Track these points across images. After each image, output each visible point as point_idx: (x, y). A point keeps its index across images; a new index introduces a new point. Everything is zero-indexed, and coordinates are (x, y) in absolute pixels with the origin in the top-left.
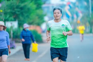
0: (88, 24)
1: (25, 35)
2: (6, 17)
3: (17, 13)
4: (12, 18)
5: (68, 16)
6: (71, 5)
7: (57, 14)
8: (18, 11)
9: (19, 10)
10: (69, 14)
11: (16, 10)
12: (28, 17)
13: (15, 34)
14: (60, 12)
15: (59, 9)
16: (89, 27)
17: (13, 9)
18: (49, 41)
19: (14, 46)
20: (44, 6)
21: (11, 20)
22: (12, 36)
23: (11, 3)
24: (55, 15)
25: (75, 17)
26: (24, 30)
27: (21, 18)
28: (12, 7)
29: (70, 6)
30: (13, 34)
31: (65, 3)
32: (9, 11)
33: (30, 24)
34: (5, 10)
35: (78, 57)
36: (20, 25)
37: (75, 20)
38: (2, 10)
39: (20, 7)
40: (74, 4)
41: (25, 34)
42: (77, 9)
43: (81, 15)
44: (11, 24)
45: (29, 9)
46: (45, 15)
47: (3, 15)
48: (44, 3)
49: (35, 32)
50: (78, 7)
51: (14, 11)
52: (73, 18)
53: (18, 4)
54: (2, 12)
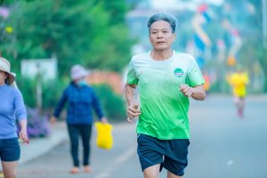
0: (257, 68)
1: (75, 100)
2: (23, 46)
3: (55, 35)
4: (40, 50)
5: (200, 45)
6: (211, 13)
7: (160, 34)
8: (58, 31)
9: (59, 26)
10: (204, 38)
11: (51, 26)
12: (85, 46)
13: (49, 96)
14: (170, 29)
15: (166, 20)
16: (260, 76)
17: (44, 25)
18: (134, 116)
19: (46, 131)
20: (131, 15)
21: (38, 57)
22: (39, 101)
23: (39, 8)
24: (154, 36)
25: (221, 46)
26: (73, 83)
27: (66, 49)
28: (39, 19)
29: (206, 15)
30: (43, 95)
31: (192, 7)
32: (31, 29)
33: (91, 66)
34: (19, 27)
35: (230, 163)
36: (63, 69)
37: (221, 57)
38: (11, 26)
39: (63, 18)
40: (219, 10)
41: (74, 96)
42: (226, 25)
43: (237, 42)
44: (38, 66)
45: (88, 25)
46: (135, 42)
47: (14, 40)
48: (133, 8)
49: (106, 90)
50: (229, 18)
51: (45, 31)
52: (214, 50)
53: (57, 10)
54: (12, 34)
